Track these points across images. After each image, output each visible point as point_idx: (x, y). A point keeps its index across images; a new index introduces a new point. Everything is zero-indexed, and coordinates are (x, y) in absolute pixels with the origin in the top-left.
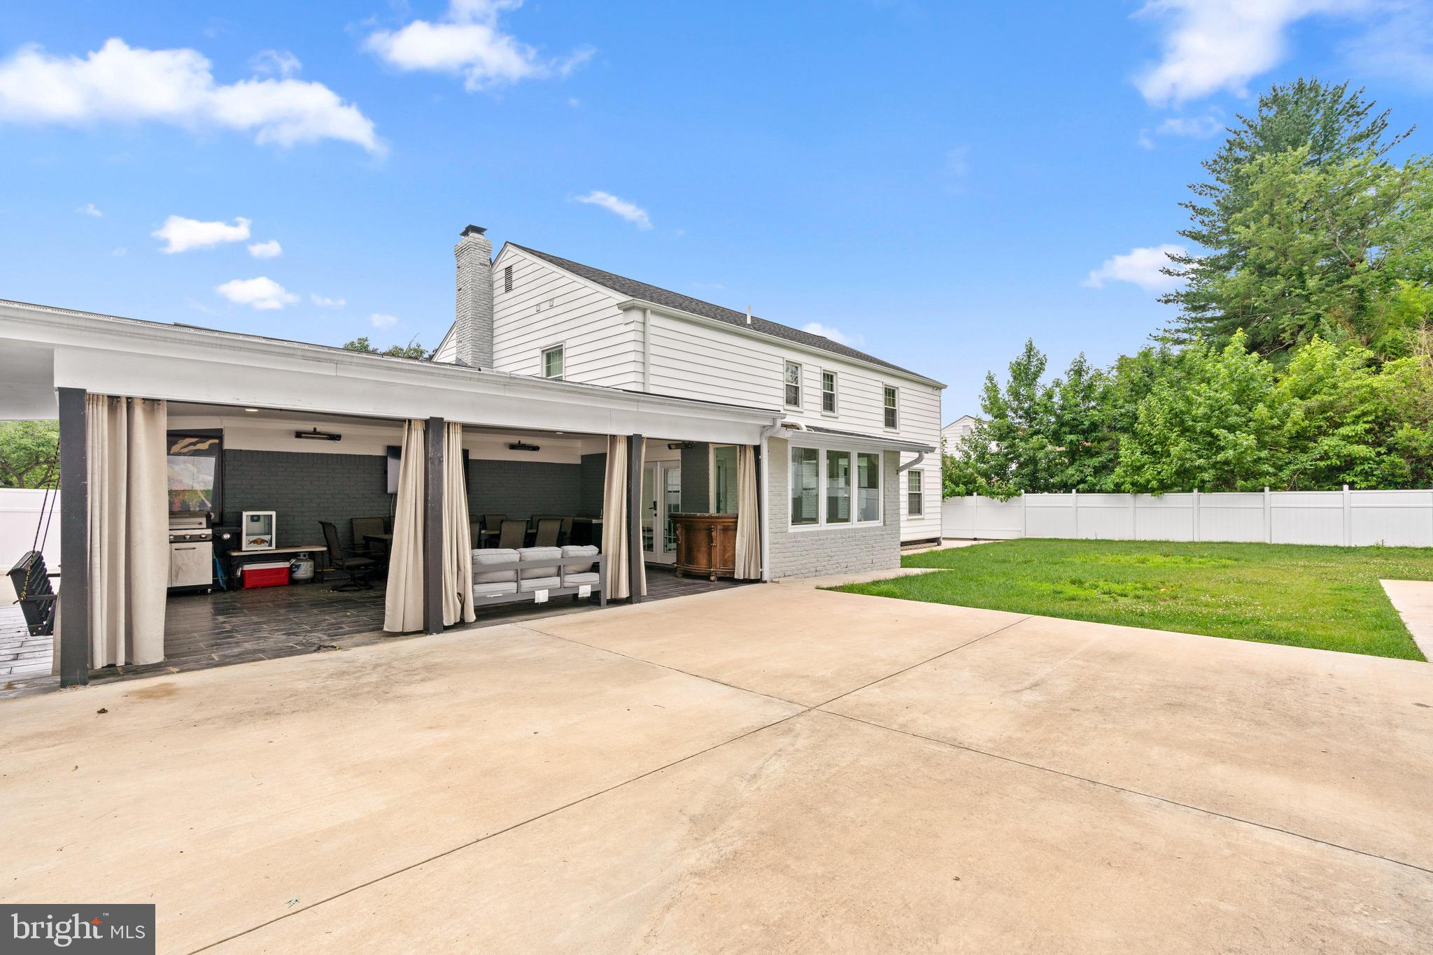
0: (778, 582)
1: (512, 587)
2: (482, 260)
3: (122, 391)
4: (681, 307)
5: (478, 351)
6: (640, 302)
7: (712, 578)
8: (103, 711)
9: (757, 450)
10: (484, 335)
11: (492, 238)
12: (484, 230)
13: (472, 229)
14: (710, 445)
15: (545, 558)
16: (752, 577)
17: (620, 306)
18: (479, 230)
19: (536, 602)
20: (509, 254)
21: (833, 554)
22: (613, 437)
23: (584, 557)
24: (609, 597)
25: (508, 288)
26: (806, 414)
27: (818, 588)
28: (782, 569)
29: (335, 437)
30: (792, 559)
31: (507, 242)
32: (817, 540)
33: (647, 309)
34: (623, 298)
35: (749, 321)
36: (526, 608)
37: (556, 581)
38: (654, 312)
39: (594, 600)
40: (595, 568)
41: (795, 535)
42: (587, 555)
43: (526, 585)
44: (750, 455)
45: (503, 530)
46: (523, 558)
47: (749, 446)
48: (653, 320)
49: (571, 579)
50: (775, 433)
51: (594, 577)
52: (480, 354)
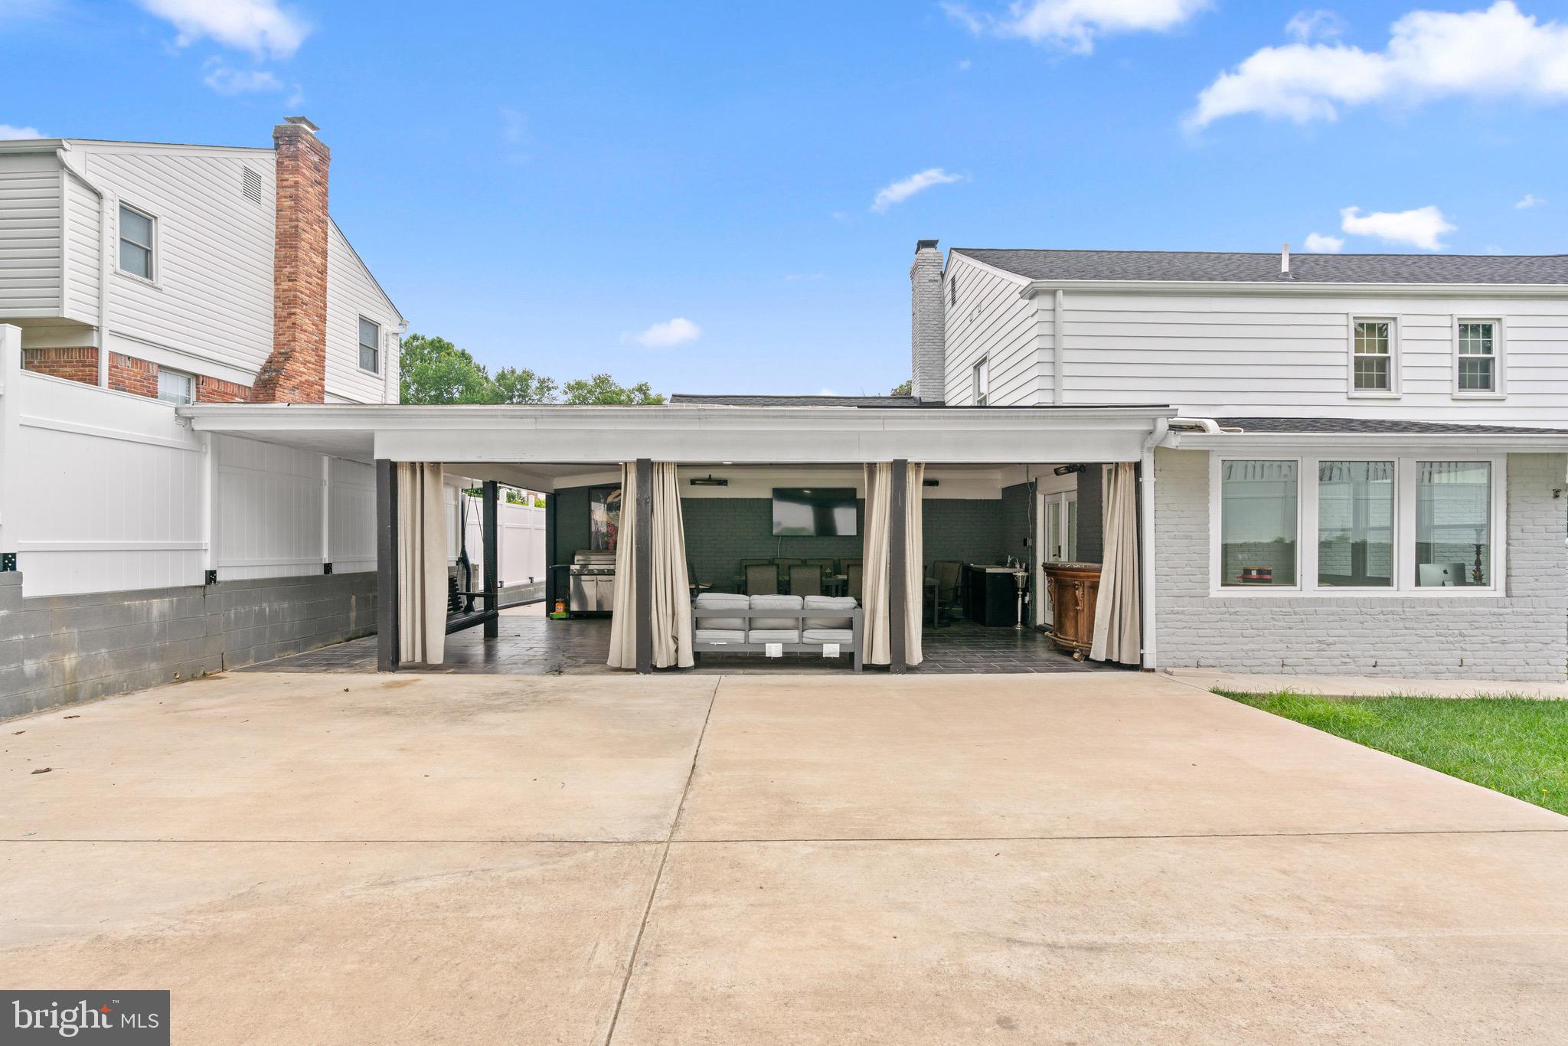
0: (1171, 674)
1: (739, 636)
2: (932, 277)
3: (417, 459)
4: (1112, 275)
5: (927, 378)
6: (1044, 284)
7: (1076, 656)
8: (347, 690)
9: (1137, 467)
10: (934, 359)
11: (943, 248)
12: (937, 241)
13: (924, 244)
14: (1104, 466)
15: (780, 608)
16: (1125, 660)
17: (1023, 294)
18: (932, 244)
19: (767, 655)
20: (955, 261)
21: (1331, 640)
22: (872, 467)
23: (831, 611)
24: (865, 662)
25: (954, 302)
26: (1406, 400)
27: (1216, 692)
28: (1192, 654)
29: (723, 482)
30: (1218, 640)
31: (952, 249)
32: (1287, 614)
33: (1057, 290)
34: (1024, 282)
35: (1285, 267)
36: (756, 661)
37: (793, 635)
38: (1066, 293)
39: (846, 662)
40: (849, 625)
41: (1226, 602)
42: (835, 608)
43: (755, 635)
44: (1126, 478)
45: (792, 575)
46: (752, 606)
47: (1124, 463)
48: (1065, 302)
49: (811, 635)
50: (1162, 441)
51: (847, 635)
52: (930, 381)
